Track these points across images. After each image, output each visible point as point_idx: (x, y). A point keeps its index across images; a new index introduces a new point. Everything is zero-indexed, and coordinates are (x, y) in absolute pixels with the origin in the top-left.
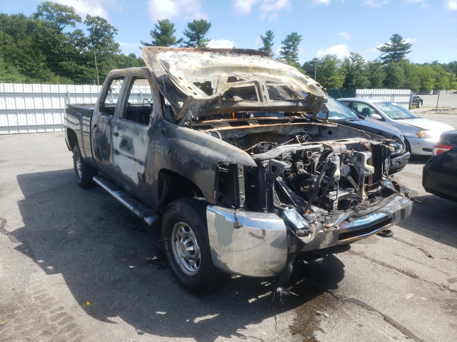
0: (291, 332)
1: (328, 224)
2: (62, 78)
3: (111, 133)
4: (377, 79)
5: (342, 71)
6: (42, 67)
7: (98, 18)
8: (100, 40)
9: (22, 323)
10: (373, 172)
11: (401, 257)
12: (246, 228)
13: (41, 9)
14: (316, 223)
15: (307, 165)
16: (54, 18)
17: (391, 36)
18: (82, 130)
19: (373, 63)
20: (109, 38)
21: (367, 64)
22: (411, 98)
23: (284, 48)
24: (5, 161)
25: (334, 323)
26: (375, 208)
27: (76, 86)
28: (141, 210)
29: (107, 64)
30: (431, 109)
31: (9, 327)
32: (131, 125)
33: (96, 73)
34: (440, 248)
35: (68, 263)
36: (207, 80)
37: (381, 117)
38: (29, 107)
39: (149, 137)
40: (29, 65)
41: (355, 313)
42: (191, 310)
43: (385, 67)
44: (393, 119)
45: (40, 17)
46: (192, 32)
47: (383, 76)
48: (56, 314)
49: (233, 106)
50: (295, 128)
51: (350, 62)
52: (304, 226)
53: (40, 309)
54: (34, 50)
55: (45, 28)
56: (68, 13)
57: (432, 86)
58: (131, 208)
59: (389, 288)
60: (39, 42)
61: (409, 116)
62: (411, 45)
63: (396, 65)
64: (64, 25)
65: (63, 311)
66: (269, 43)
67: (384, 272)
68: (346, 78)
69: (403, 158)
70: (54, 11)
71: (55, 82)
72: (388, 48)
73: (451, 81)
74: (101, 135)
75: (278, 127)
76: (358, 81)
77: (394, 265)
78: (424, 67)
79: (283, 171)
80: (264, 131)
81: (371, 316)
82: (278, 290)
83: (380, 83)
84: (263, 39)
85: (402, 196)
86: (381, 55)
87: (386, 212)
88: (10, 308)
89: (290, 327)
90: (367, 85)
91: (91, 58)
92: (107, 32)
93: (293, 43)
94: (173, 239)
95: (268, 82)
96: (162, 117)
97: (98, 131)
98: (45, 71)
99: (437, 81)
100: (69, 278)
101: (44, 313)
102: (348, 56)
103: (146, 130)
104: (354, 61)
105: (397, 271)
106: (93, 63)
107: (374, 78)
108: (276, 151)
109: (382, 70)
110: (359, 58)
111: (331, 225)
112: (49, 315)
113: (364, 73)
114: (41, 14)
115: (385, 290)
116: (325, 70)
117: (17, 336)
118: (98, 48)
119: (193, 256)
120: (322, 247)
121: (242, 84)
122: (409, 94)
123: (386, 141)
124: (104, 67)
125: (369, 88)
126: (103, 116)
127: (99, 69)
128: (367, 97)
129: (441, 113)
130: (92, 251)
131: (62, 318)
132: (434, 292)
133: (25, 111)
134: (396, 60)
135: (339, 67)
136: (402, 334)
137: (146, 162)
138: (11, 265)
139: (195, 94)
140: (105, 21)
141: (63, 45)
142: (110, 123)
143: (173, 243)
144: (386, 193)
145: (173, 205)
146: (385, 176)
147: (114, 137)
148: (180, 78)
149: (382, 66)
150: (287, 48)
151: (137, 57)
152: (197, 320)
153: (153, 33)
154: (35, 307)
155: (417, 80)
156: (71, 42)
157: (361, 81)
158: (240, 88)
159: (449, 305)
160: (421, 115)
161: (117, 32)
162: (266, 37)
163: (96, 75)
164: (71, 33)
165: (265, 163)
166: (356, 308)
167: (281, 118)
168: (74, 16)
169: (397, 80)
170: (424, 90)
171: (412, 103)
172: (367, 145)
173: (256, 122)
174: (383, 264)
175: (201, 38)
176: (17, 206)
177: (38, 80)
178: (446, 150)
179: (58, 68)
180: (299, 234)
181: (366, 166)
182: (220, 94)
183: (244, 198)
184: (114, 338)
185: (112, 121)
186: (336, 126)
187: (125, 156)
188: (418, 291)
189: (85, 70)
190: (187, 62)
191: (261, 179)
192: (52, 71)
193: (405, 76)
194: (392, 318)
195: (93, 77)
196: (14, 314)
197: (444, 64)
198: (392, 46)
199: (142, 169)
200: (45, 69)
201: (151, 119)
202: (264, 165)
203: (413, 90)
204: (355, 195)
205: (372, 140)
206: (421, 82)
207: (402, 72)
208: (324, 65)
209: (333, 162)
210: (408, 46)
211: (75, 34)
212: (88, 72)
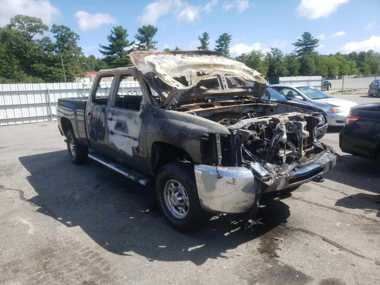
0: (259, 252)
1: (281, 172)
2: (33, 78)
3: (105, 118)
4: (294, 69)
5: (266, 63)
6: (17, 70)
7: (63, 27)
8: (65, 45)
9: (62, 260)
10: (308, 135)
11: (330, 199)
12: (226, 178)
13: (14, 21)
14: (273, 172)
15: (259, 134)
16: (25, 28)
17: (303, 34)
18: (77, 119)
19: (290, 55)
20: (72, 43)
21: (285, 57)
22: (322, 83)
23: (218, 46)
24: (5, 147)
25: (288, 245)
26: (311, 161)
27: (48, 84)
28: (135, 175)
29: (72, 65)
30: (338, 91)
31: (53, 263)
32: (125, 111)
33: (63, 73)
34: (356, 191)
35: (83, 218)
36: (182, 75)
37: (302, 98)
38: (15, 103)
39: (141, 119)
40: (5, 69)
41: (302, 237)
42: (184, 243)
43: (299, 58)
44: (312, 99)
45: (13, 28)
46: (142, 36)
47: (298, 65)
48: (85, 252)
49: (203, 94)
50: (247, 108)
51: (271, 56)
52: (266, 174)
53: (72, 250)
54: (9, 55)
55: (18, 36)
56: (37, 24)
57: (337, 73)
58: (126, 175)
59: (324, 220)
60: (13, 49)
61: (324, 97)
62: (318, 40)
63: (308, 57)
64: (34, 33)
65: (90, 250)
66: (205, 43)
67: (318, 209)
68: (269, 68)
69: (323, 128)
70: (25, 22)
71: (28, 82)
72: (301, 43)
73: (352, 67)
74: (95, 120)
75: (235, 108)
76: (279, 70)
77: (325, 205)
78: (330, 57)
79: (248, 136)
80: (225, 111)
81: (314, 238)
82: (249, 221)
83: (296, 71)
84: (200, 40)
85: (329, 153)
86: (296, 49)
87: (319, 164)
88: (49, 251)
89: (258, 249)
90: (286, 74)
91: (58, 60)
92: (71, 38)
93: (225, 42)
94: (165, 193)
95: (226, 75)
96: (151, 104)
97: (92, 118)
98: (19, 72)
99: (341, 69)
100: (87, 228)
101: (76, 252)
102: (269, 51)
103: (138, 114)
104: (274, 55)
105: (327, 209)
106: (60, 64)
107: (291, 68)
108: (241, 123)
109: (297, 61)
110: (279, 52)
111: (283, 173)
112: (80, 253)
113: (283, 64)
114: (14, 25)
115: (321, 221)
116: (253, 63)
117: (61, 268)
118: (64, 52)
119: (182, 204)
120: (278, 189)
121: (208, 77)
122: (320, 79)
123: (314, 114)
124: (69, 67)
125: (288, 76)
126: (97, 106)
127: (65, 69)
128: (288, 83)
129: (346, 94)
130: (98, 209)
131: (91, 255)
132: (355, 220)
133: (13, 107)
134: (308, 52)
135: (263, 60)
136: (337, 248)
137: (140, 138)
138: (38, 222)
139: (178, 86)
140: (69, 29)
141: (33, 50)
142: (104, 111)
143: (165, 196)
144: (318, 150)
145: (166, 168)
146: (316, 139)
147: (109, 122)
148: (165, 75)
149: (297, 58)
150: (220, 46)
151: (96, 58)
152: (190, 249)
153: (109, 38)
154: (68, 249)
155: (325, 68)
156: (41, 47)
157: (282, 71)
158: (207, 80)
159: (367, 228)
160: (332, 96)
161: (79, 38)
162: (203, 37)
163: (63, 74)
164: (40, 40)
165: (235, 132)
166: (303, 234)
167: (236, 101)
168: (42, 25)
169: (309, 68)
170: (331, 76)
171: (323, 87)
172: (302, 117)
173: (219, 105)
174: (317, 204)
175: (150, 40)
176: (27, 181)
177: (13, 80)
178: (355, 119)
179: (30, 69)
180: (263, 179)
181: (304, 131)
182: (195, 85)
183: (221, 158)
184: (133, 264)
185: (106, 109)
186: (277, 105)
187: (119, 135)
188: (344, 220)
189: (54, 71)
190: (167, 63)
191: (232, 144)
192: (25, 72)
193: (316, 65)
194: (328, 238)
195: (61, 76)
196: (54, 254)
197: (345, 55)
198: (304, 42)
199: (136, 144)
200: (19, 70)
201: (141, 106)
202: (234, 134)
203: (323, 76)
204: (296, 152)
205: (305, 113)
206: (328, 70)
207: (314, 62)
208: (251, 59)
209: (282, 129)
210: (316, 42)
211: (43, 40)
212: (56, 72)
